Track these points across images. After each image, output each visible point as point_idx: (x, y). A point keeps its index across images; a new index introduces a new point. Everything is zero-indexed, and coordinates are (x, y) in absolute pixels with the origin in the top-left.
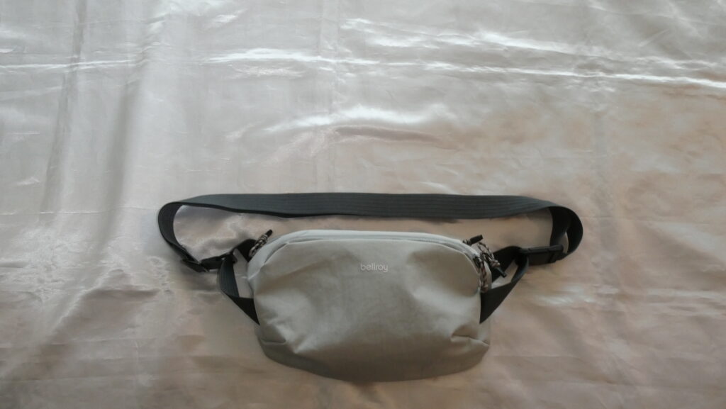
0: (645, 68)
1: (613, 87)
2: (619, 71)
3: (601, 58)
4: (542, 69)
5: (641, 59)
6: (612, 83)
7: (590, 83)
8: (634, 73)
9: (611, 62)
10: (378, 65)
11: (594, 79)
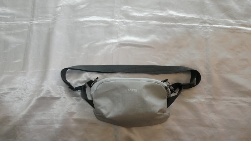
0: (223, 23)
1: (212, 29)
2: (214, 24)
3: (208, 20)
4: (188, 23)
5: (222, 20)
7: (204, 28)
8: (219, 25)
9: (212, 21)
10: (133, 22)
11: (206, 27)
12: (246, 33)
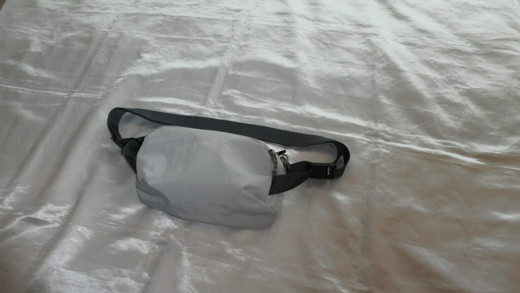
0: (413, 141)
1: (388, 149)
2: (394, 141)
3: (382, 131)
4: (341, 132)
5: (411, 136)
6: (387, 147)
7: (372, 145)
8: (405, 143)
9: (390, 134)
10: (237, 116)
11: (376, 143)
12: (460, 165)
